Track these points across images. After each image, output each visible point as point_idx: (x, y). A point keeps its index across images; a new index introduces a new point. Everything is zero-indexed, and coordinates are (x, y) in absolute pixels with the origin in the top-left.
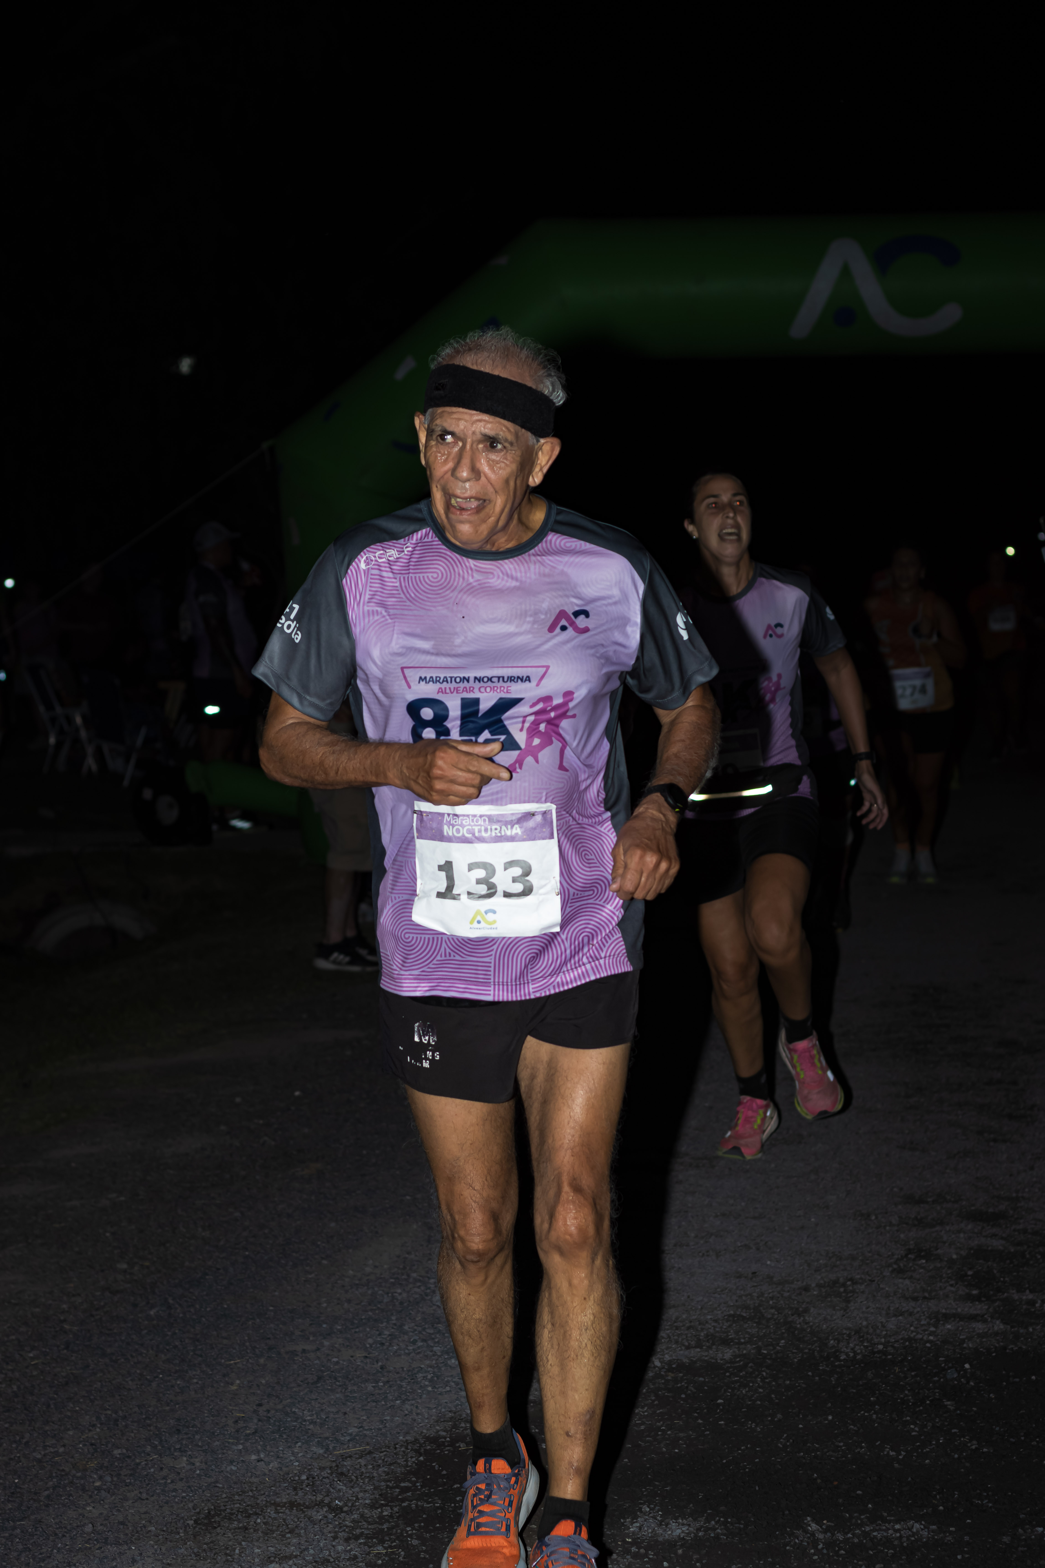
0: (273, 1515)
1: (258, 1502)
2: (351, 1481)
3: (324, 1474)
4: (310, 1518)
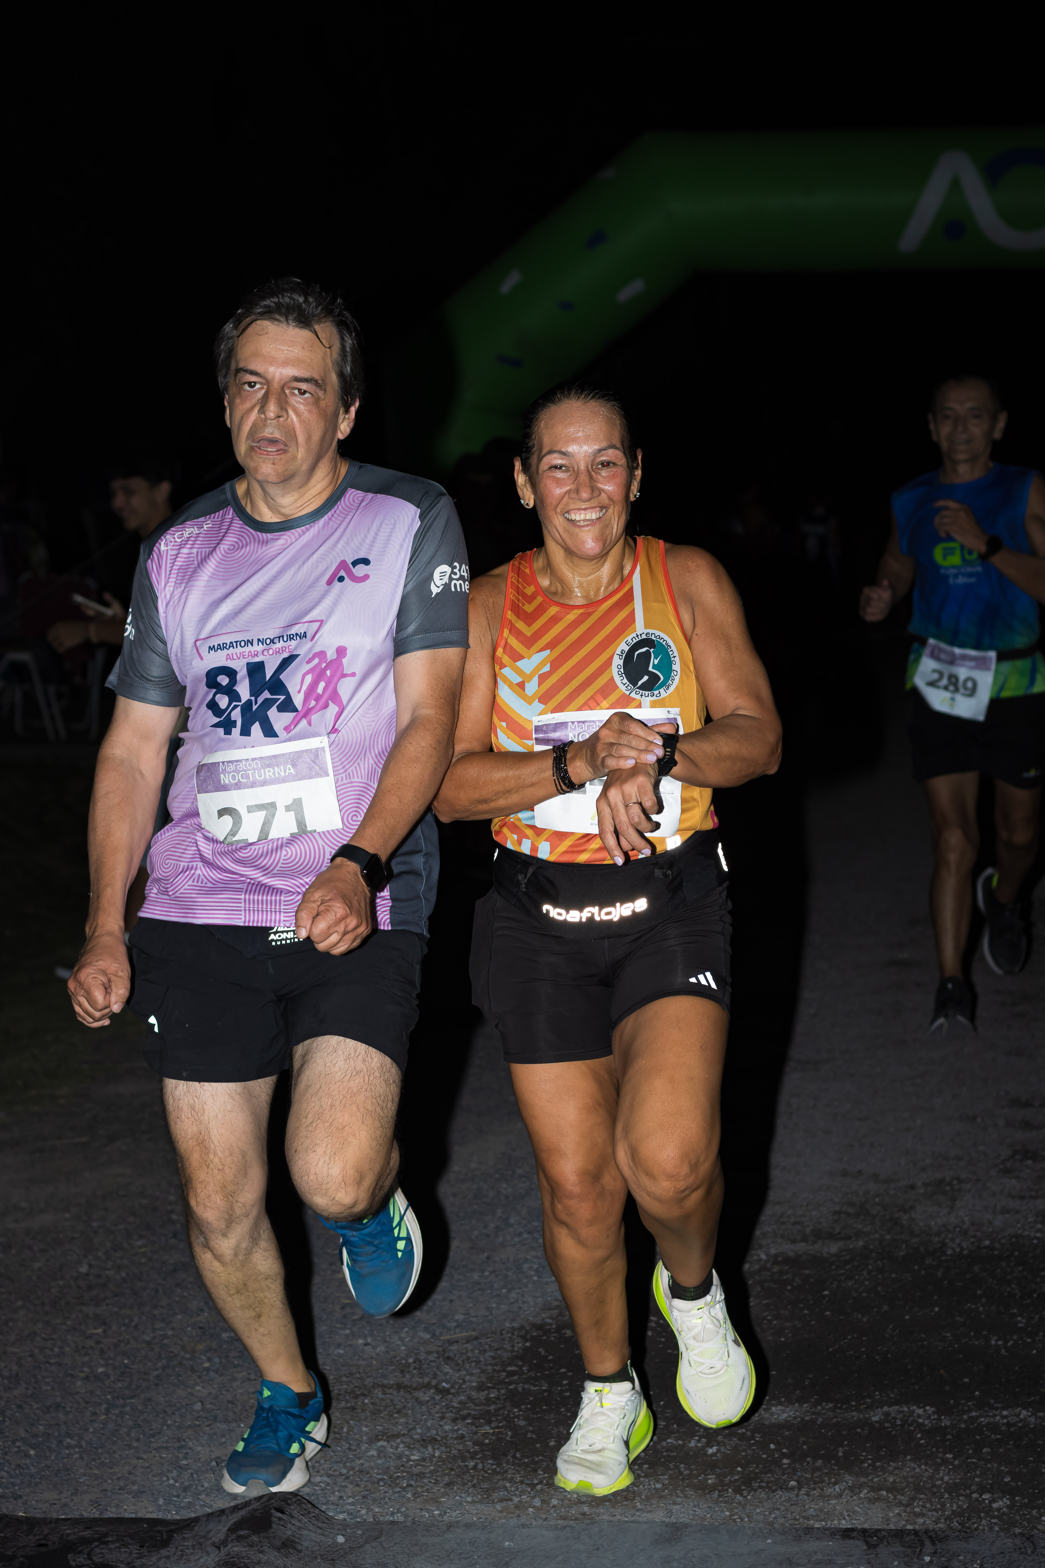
0: (381, 1396)
1: (366, 1383)
2: (458, 1365)
3: (431, 1357)
4: (417, 1399)
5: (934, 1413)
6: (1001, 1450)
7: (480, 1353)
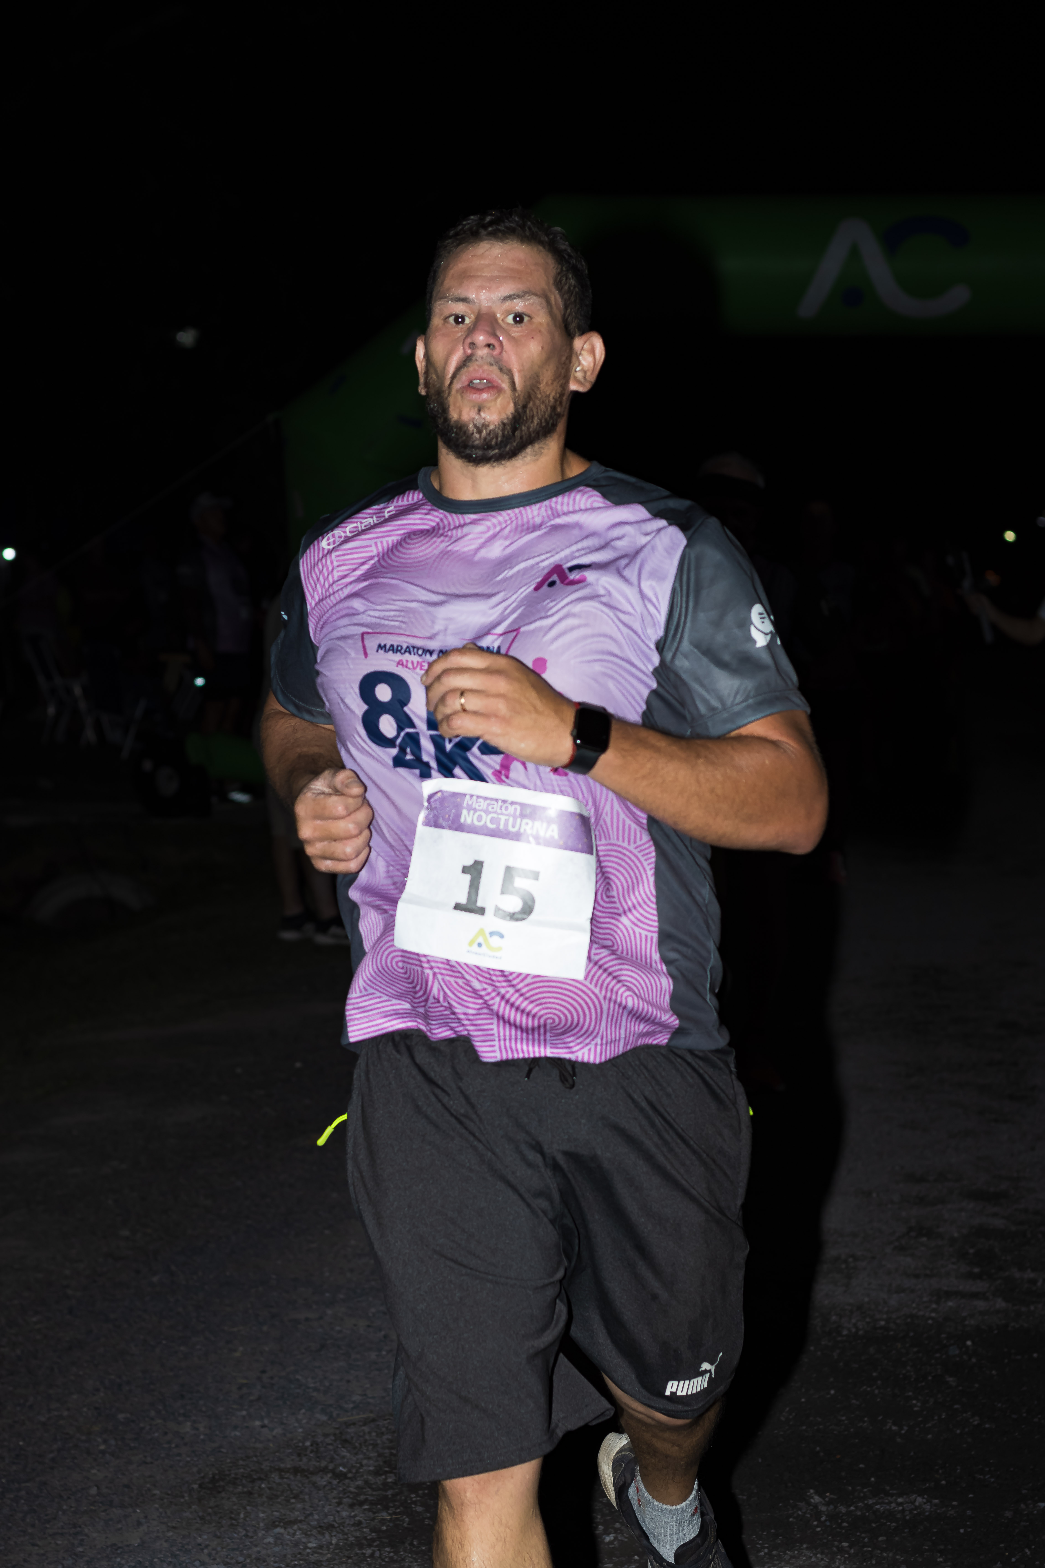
0: (277, 1480)
1: (263, 1467)
2: (355, 1448)
3: (328, 1440)
4: (314, 1484)
6: (897, 1539)
7: (377, 1435)
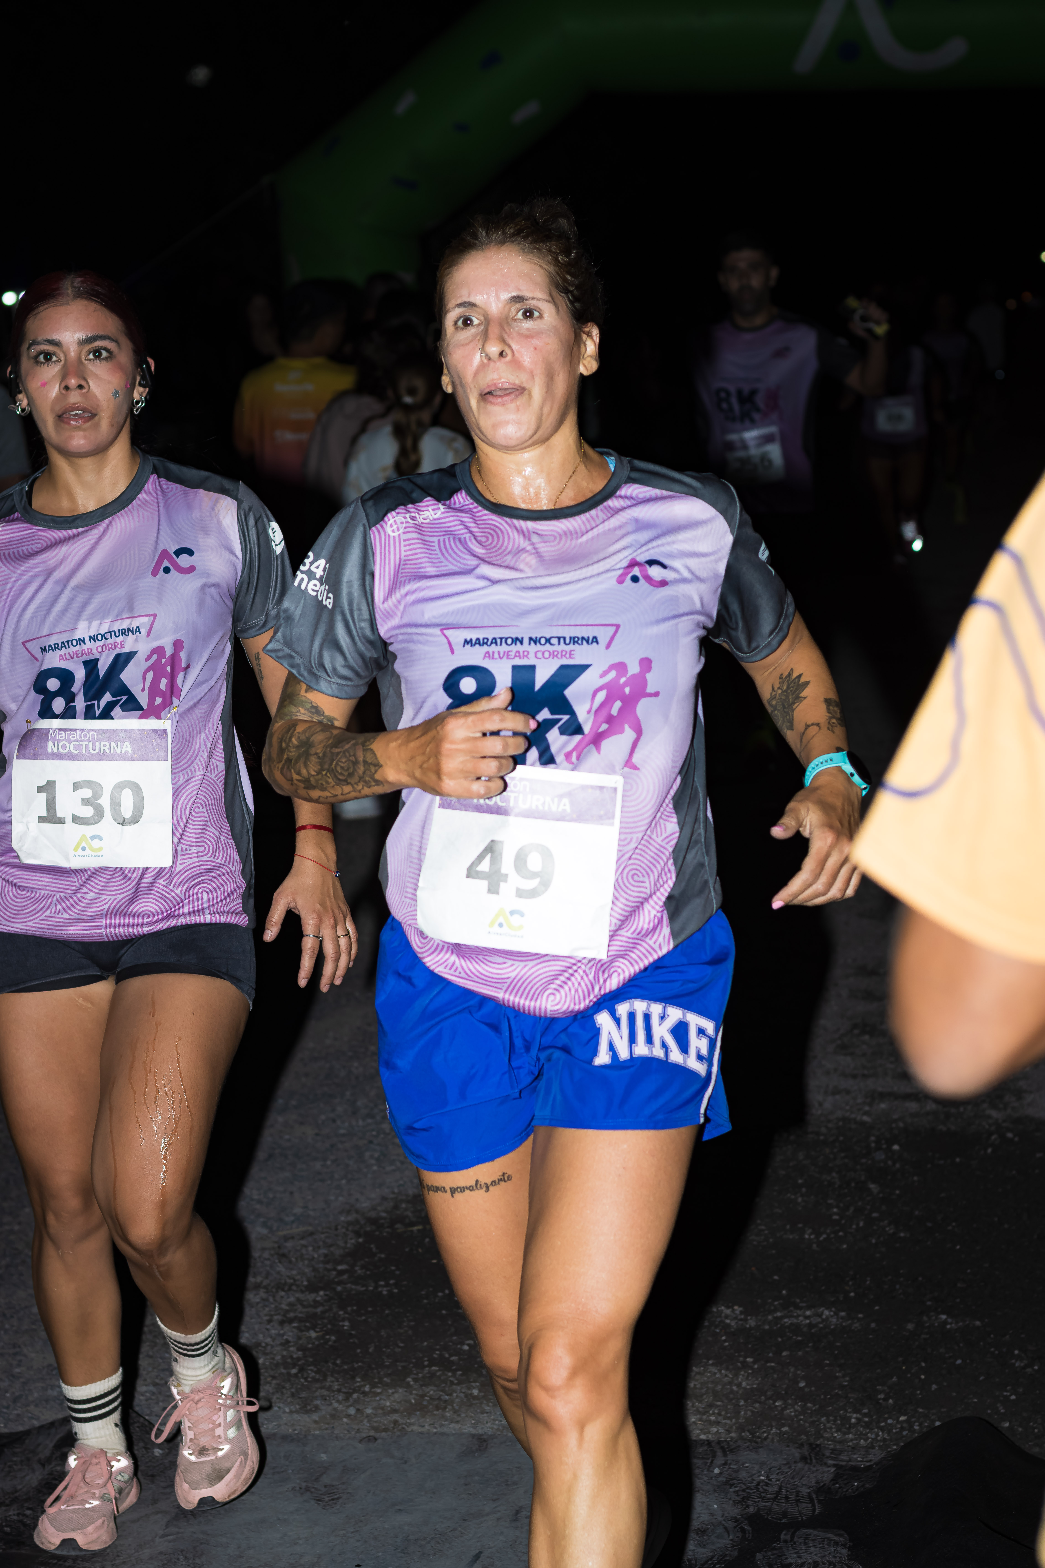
2: (290, 1262)
3: (266, 1255)
5: (741, 1313)
6: (800, 1353)
7: (314, 1250)
